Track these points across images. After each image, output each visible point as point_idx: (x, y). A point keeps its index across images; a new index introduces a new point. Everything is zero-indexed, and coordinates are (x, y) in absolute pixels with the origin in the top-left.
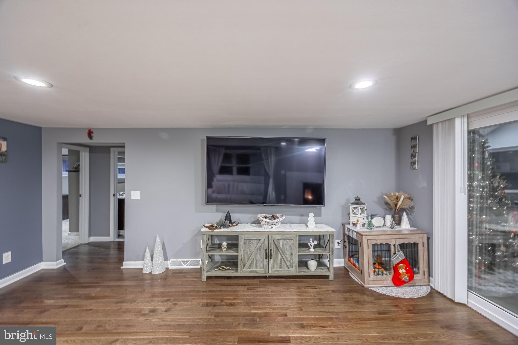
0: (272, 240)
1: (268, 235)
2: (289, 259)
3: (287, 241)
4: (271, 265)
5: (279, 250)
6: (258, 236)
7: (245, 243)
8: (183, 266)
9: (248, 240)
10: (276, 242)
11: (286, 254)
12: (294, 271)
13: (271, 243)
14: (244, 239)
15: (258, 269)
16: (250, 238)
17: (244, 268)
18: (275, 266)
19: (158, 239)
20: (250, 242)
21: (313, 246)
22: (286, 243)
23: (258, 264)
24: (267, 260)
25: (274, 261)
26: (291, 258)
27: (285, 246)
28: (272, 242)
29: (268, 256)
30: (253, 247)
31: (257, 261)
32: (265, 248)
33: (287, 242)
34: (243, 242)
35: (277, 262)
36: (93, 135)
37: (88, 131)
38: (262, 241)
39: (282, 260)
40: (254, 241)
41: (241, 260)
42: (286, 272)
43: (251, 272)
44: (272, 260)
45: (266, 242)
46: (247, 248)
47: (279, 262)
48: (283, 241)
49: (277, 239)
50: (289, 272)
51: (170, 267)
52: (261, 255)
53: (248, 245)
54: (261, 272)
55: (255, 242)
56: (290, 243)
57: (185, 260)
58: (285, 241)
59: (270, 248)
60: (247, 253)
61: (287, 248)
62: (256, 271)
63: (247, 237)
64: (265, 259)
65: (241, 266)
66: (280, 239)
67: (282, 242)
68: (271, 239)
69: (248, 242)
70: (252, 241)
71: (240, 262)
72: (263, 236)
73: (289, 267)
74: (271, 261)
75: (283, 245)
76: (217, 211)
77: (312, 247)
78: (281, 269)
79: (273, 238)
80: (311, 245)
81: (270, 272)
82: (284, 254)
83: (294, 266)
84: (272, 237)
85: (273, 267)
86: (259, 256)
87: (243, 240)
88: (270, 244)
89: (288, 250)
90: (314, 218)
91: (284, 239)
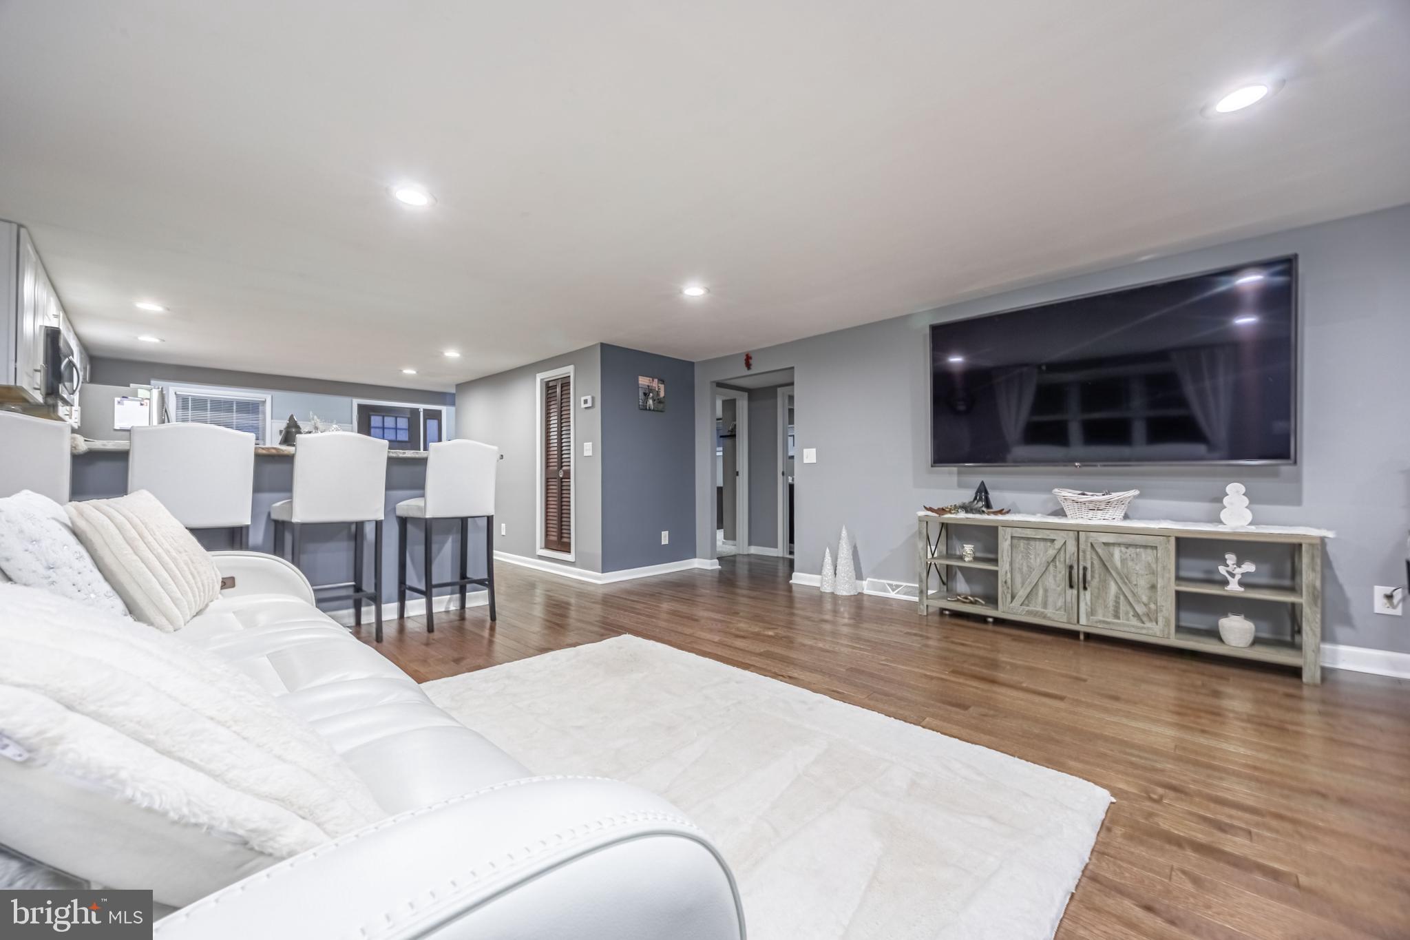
0: (1089, 545)
1: (1077, 532)
2: (1145, 599)
3: (1138, 550)
4: (1086, 604)
5: (1109, 572)
6: (1048, 532)
7: (1012, 546)
8: (889, 592)
9: (1022, 541)
10: (1099, 551)
11: (1135, 585)
12: (1161, 631)
13: (1084, 552)
14: (1012, 537)
15: (1049, 612)
16: (1027, 534)
17: (1012, 602)
18: (1100, 611)
19: (844, 533)
20: (1028, 544)
21: (1238, 577)
22: (1134, 556)
23: (1050, 600)
24: (1075, 592)
25: (1095, 598)
26: (1150, 598)
27: (1130, 564)
28: (1089, 548)
29: (1077, 580)
30: (1035, 558)
31: (1046, 591)
32: (1067, 561)
33: (1137, 555)
34: (1008, 542)
35: (1105, 601)
36: (751, 362)
37: (745, 357)
38: (1058, 544)
39: (1122, 597)
40: (1037, 543)
41: (1006, 582)
42: (1133, 630)
43: (1029, 613)
44: (1088, 593)
45: (1071, 547)
46: (1020, 557)
47: (1111, 603)
48: (1123, 549)
49: (1104, 543)
50: (1144, 631)
51: (866, 592)
52: (1058, 579)
53: (1022, 552)
54: (1058, 619)
55: (1040, 546)
56: (1147, 556)
57: (894, 583)
58: (1131, 551)
59: (1081, 563)
60: (1020, 569)
61: (1138, 569)
62: (1042, 613)
63: (1018, 532)
64: (1067, 587)
65: (1006, 598)
66: (1114, 544)
67: (1121, 551)
68: (1086, 542)
69: (1022, 544)
70: (1032, 543)
71: (1003, 586)
72: (1062, 533)
73: (1145, 619)
74: (1086, 597)
75: (1123, 561)
76: (961, 485)
78: (1117, 621)
79: (1091, 540)
80: (1233, 575)
81: (1083, 621)
82: (1125, 584)
83: (1160, 620)
84: (1087, 538)
85: (1092, 612)
86: (1051, 579)
87: (1010, 538)
88: (1081, 554)
89: (1142, 575)
90: (1246, 501)
91: (1128, 546)
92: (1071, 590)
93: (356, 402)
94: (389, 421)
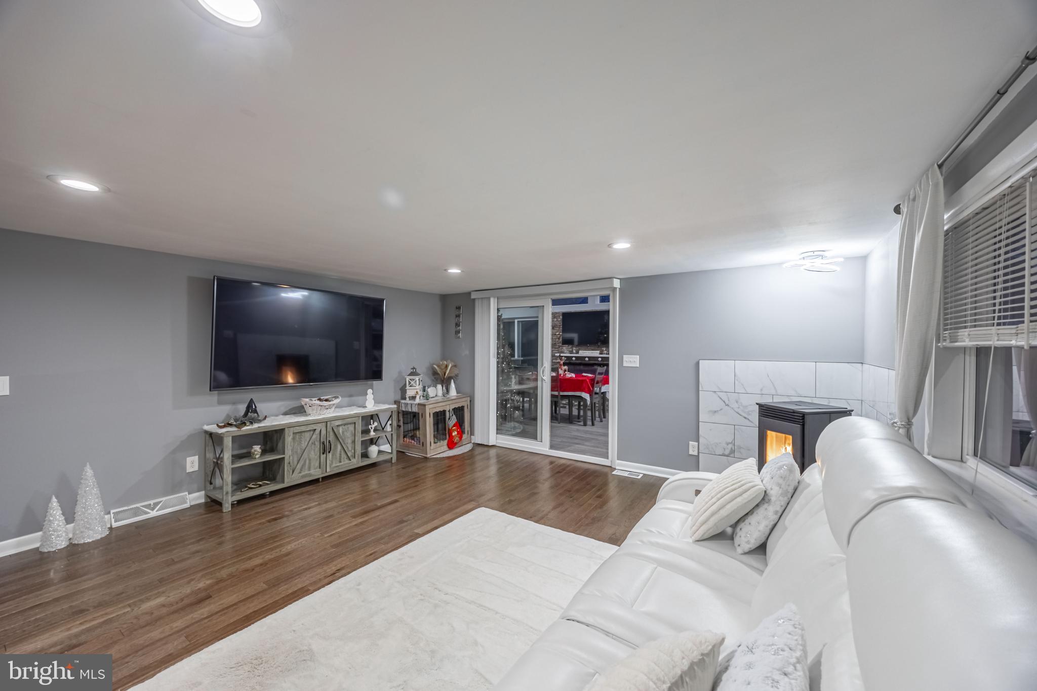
1: (326, 422)
2: (350, 449)
3: (349, 425)
4: (330, 460)
5: (339, 440)
6: (312, 425)
7: (294, 439)
8: (149, 513)
9: (298, 434)
10: (335, 430)
11: (347, 442)
12: (357, 462)
13: (329, 433)
14: (293, 433)
15: (312, 471)
17: (292, 474)
18: (334, 462)
19: (90, 472)
20: (301, 435)
21: (373, 429)
22: (347, 429)
23: (312, 464)
24: (325, 455)
25: (333, 455)
26: (352, 447)
27: (345, 433)
28: (331, 430)
29: (325, 449)
30: (305, 443)
31: (310, 460)
32: (322, 439)
34: (291, 437)
35: (336, 455)
38: (317, 432)
39: (342, 451)
40: (306, 433)
41: (289, 463)
42: (347, 465)
43: (303, 477)
44: (330, 454)
45: (324, 432)
46: (296, 445)
47: (338, 455)
48: (343, 427)
49: (336, 426)
50: (351, 464)
51: (115, 525)
52: (316, 451)
53: (298, 441)
54: (317, 474)
55: (308, 435)
56: (351, 428)
57: (151, 502)
58: (346, 427)
59: (328, 439)
60: (296, 452)
61: (348, 435)
62: (309, 473)
64: (321, 454)
65: (289, 472)
66: (340, 425)
68: (330, 427)
69: (297, 436)
70: (303, 434)
71: (287, 466)
72: (320, 425)
73: (351, 458)
74: (330, 456)
75: (343, 432)
77: (372, 431)
78: (340, 464)
79: (332, 426)
80: (372, 428)
81: (328, 470)
82: (345, 444)
83: (356, 456)
84: (331, 424)
85: (332, 463)
86: (312, 453)
89: (350, 437)
91: (345, 425)
92: (323, 455)
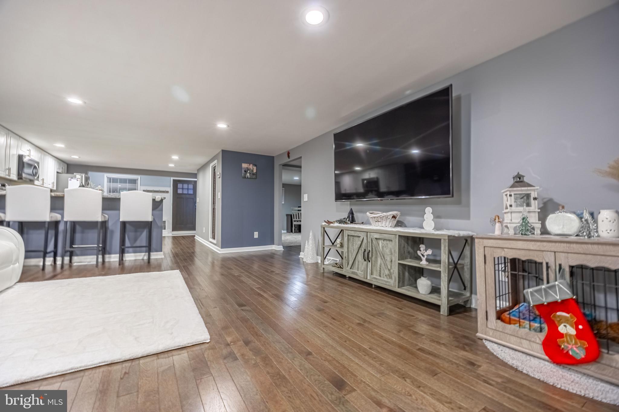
0: (371, 239)
1: (366, 232)
2: (389, 267)
3: (387, 242)
4: (370, 269)
6: (359, 232)
10: (374, 242)
11: (386, 260)
12: (392, 284)
15: (359, 272)
16: (352, 234)
17: (347, 266)
18: (374, 273)
19: (311, 234)
20: (353, 238)
21: (426, 257)
22: (386, 245)
23: (359, 266)
24: (366, 263)
25: (373, 266)
26: (391, 267)
27: (385, 249)
28: (371, 241)
29: (366, 257)
30: (355, 246)
31: (358, 262)
32: (364, 246)
33: (387, 244)
34: (347, 238)
35: (376, 268)
36: (290, 155)
37: (287, 153)
38: (361, 239)
39: (382, 266)
41: (346, 257)
42: (384, 283)
43: (353, 273)
44: (370, 263)
45: (365, 240)
46: (351, 245)
47: (378, 269)
49: (376, 238)
50: (388, 284)
52: (361, 256)
53: (352, 243)
54: (361, 276)
55: (356, 239)
56: (390, 245)
58: (385, 242)
59: (368, 248)
60: (350, 251)
61: (387, 252)
62: (357, 273)
64: (364, 260)
65: (346, 264)
66: (379, 239)
67: (382, 243)
68: (370, 237)
69: (351, 238)
71: (345, 259)
72: (363, 233)
73: (388, 277)
74: (370, 265)
75: (383, 247)
77: (424, 259)
78: (380, 278)
79: (371, 237)
80: (423, 255)
81: (368, 278)
83: (393, 277)
84: (370, 235)
85: (372, 273)
86: (359, 256)
87: (347, 235)
88: (368, 243)
89: (388, 255)
90: (432, 216)
91: (384, 240)
92: (365, 262)
93: (172, 179)
94: (185, 186)
